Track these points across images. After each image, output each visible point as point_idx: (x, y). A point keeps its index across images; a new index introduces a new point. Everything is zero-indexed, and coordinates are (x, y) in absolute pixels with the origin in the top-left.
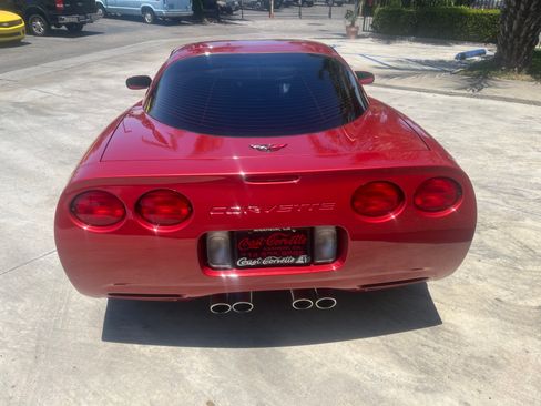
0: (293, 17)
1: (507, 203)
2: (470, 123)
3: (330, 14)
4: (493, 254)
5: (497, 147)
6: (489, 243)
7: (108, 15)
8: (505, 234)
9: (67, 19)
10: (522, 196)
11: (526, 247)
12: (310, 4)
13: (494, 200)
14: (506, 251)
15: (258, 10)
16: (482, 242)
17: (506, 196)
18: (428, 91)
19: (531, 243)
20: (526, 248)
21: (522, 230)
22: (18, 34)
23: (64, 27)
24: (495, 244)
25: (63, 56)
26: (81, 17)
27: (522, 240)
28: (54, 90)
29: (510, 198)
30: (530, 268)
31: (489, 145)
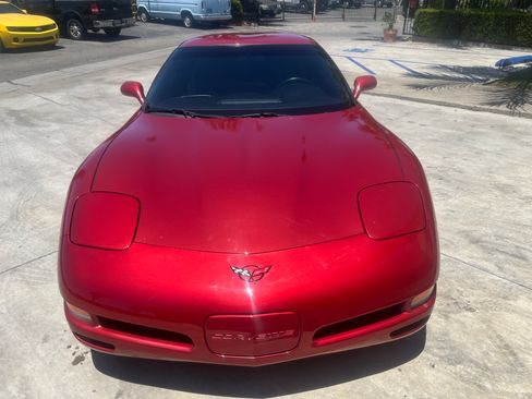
0: (336, 20)
1: (501, 269)
2: (487, 148)
3: (375, 16)
4: (456, 357)
5: (510, 182)
6: (456, 336)
7: (151, 19)
8: (483, 321)
9: (102, 24)
10: (524, 258)
11: (507, 347)
12: (358, 6)
13: (485, 264)
14: (475, 353)
15: (302, 13)
16: (446, 334)
17: (502, 257)
18: (449, 105)
19: (515, 340)
20: (507, 349)
21: (509, 317)
22: (52, 38)
23: (102, 31)
24: (464, 339)
25: (88, 60)
26: (116, 21)
27: (504, 335)
28: (56, 97)
29: (507, 261)
30: (502, 387)
31: (502, 179)
